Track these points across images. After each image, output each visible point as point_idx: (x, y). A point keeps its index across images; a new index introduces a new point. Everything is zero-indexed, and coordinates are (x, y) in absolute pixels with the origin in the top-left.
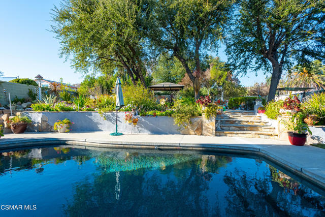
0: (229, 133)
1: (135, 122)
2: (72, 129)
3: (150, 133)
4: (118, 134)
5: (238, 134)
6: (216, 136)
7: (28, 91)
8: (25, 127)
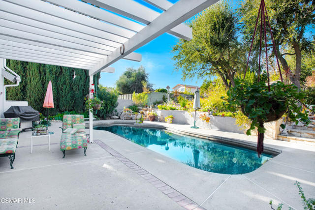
0: (292, 139)
1: (208, 120)
2: (174, 121)
3: (218, 129)
4: (195, 127)
5: (303, 141)
6: (278, 139)
7: (162, 96)
8: (154, 118)
